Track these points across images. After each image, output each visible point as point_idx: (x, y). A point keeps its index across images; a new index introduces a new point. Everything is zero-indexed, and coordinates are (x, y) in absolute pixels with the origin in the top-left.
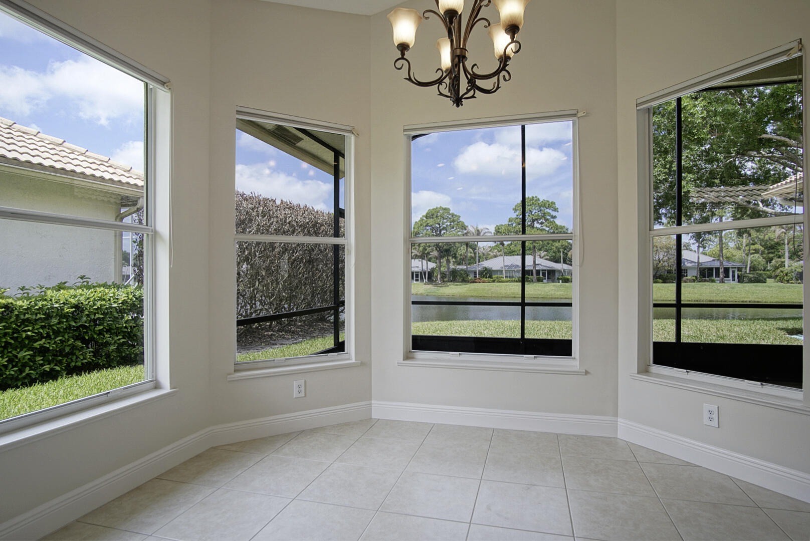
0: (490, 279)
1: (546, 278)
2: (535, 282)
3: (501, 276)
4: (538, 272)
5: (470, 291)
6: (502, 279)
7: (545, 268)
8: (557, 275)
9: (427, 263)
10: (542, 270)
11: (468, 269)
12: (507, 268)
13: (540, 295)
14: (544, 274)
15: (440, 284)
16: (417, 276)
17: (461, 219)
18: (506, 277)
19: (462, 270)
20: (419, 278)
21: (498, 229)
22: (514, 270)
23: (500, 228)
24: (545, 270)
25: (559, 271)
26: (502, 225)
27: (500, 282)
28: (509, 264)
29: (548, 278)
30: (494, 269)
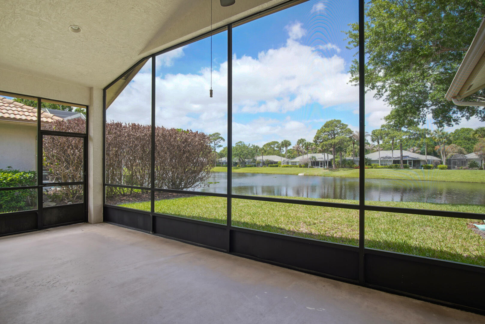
0: (369, 166)
1: (412, 166)
2: (402, 169)
3: (377, 164)
4: (405, 162)
5: (353, 174)
6: (378, 166)
7: (411, 159)
8: (422, 164)
9: (328, 156)
10: (409, 160)
11: (355, 160)
12: (382, 159)
13: (403, 177)
14: (410, 163)
15: (334, 169)
16: (321, 164)
17: (348, 127)
18: (381, 165)
19: (350, 160)
20: (323, 165)
21: (374, 132)
22: (388, 160)
23: (375, 132)
24: (411, 160)
25: (424, 161)
26: (377, 130)
27: (376, 168)
28: (385, 156)
29: (413, 166)
30: (373, 159)
